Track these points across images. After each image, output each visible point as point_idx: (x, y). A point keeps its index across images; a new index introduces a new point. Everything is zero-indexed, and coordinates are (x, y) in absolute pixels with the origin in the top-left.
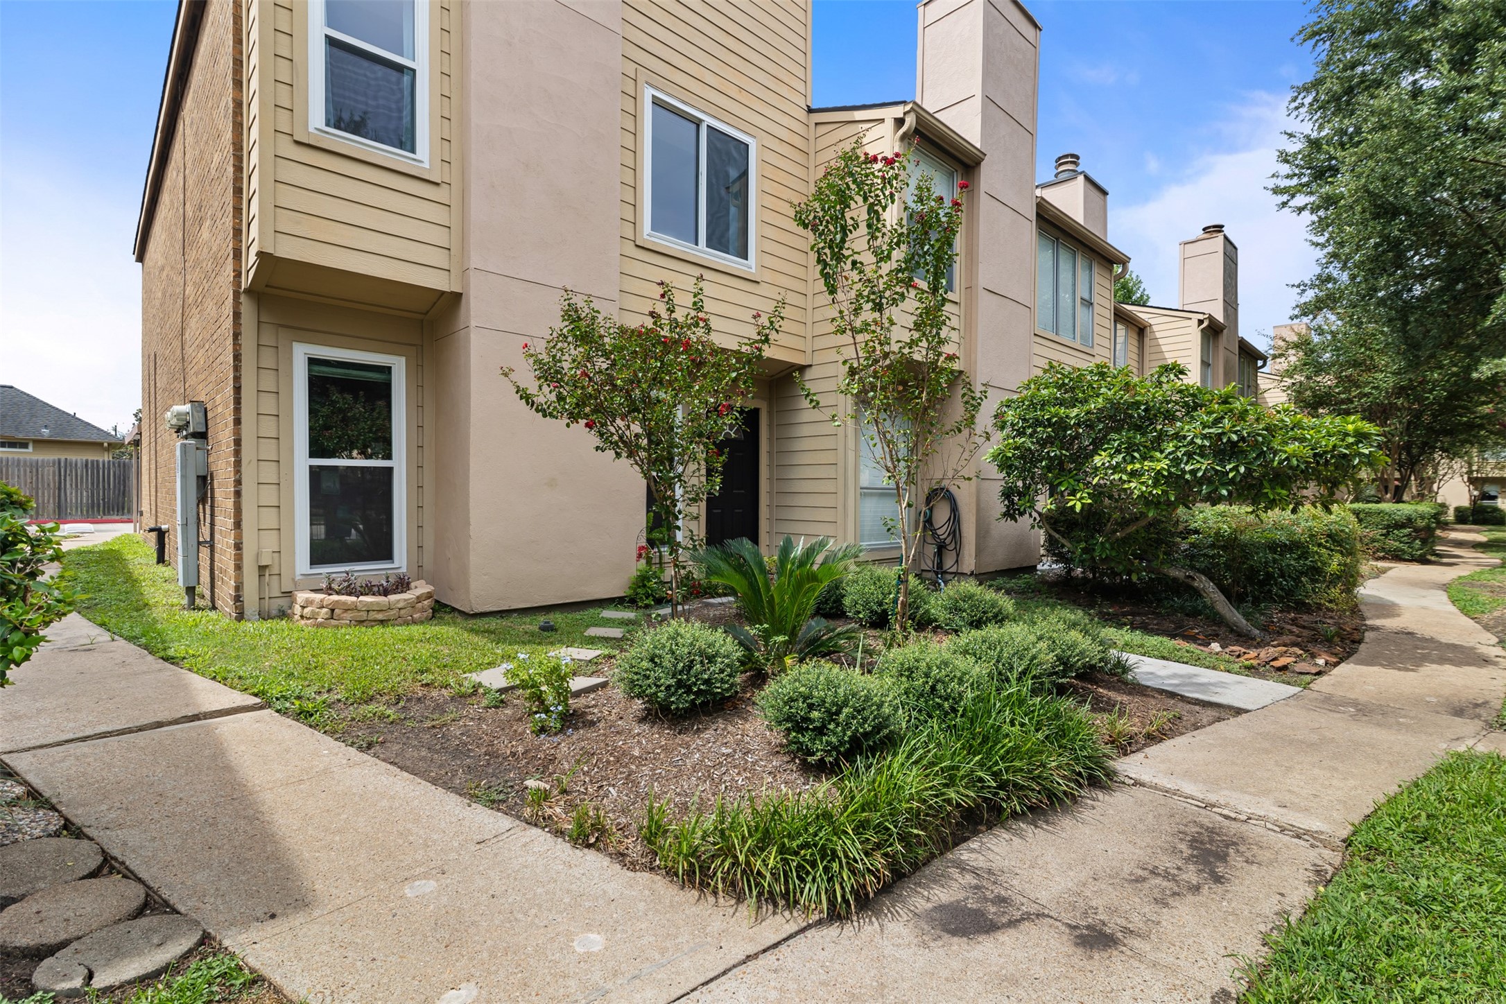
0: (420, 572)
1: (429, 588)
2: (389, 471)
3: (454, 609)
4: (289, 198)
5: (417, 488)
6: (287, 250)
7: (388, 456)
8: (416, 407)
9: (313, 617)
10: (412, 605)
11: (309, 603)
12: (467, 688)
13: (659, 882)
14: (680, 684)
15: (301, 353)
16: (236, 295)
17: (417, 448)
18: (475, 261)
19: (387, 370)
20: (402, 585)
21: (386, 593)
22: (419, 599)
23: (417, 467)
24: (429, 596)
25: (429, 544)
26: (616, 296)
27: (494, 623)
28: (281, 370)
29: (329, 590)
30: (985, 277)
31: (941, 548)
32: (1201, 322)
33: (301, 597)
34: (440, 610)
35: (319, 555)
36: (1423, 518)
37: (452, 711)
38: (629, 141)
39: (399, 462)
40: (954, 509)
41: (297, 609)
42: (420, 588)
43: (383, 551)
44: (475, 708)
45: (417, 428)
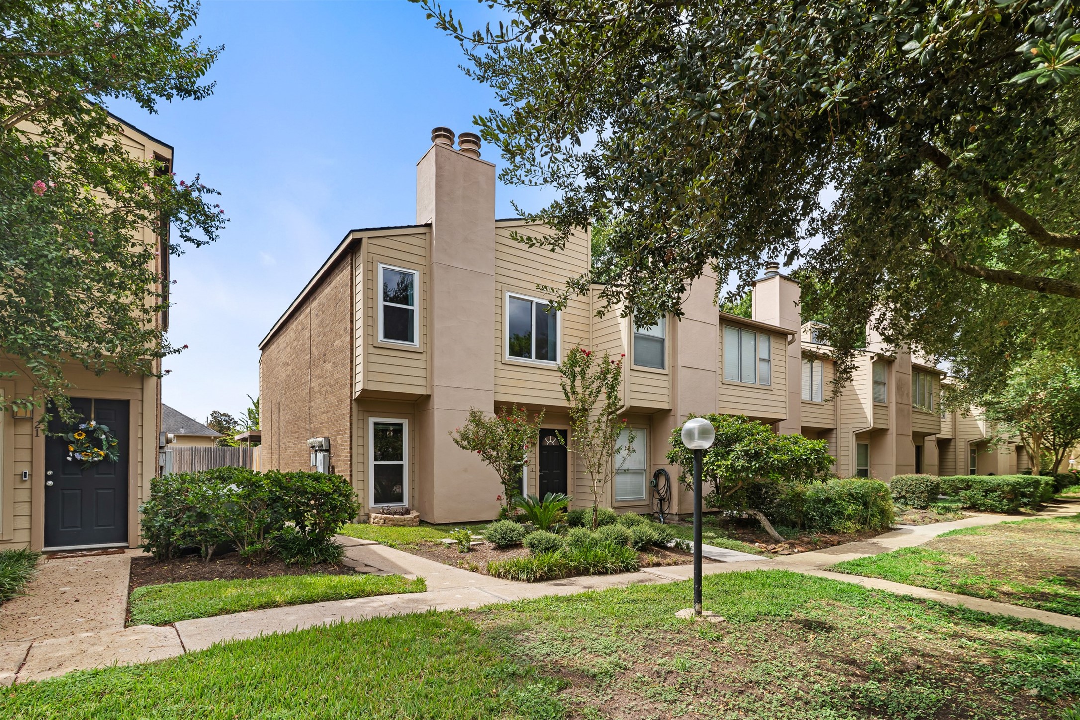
0: (413, 507)
1: (417, 514)
2: (402, 465)
3: (427, 522)
4: (373, 368)
5: (412, 472)
6: (372, 387)
7: (402, 460)
8: (412, 439)
9: (378, 522)
10: (412, 519)
11: (376, 517)
12: (438, 542)
13: (490, 577)
14: (503, 537)
15: (372, 420)
16: (351, 401)
17: (412, 456)
18: (436, 383)
19: (401, 425)
20: (407, 512)
21: (402, 514)
22: (415, 517)
23: (412, 464)
24: (418, 516)
25: (416, 496)
26: (492, 388)
27: (443, 527)
28: (365, 428)
29: (383, 513)
30: (682, 360)
31: (662, 500)
32: (872, 358)
33: (373, 515)
34: (422, 523)
35: (377, 500)
36: (1008, 485)
37: (434, 548)
38: (499, 319)
39: (405, 462)
40: (668, 479)
41: (372, 520)
42: (414, 514)
43: (400, 499)
44: (441, 548)
45: (412, 447)
